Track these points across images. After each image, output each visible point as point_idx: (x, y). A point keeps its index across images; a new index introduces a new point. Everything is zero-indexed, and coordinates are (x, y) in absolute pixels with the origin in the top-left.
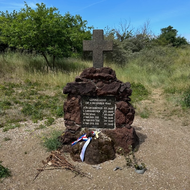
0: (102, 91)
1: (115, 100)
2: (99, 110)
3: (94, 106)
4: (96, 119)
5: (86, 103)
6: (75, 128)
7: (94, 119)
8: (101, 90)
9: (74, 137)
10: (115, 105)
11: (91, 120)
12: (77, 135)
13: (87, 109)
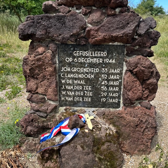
0: (100, 34)
1: (125, 53)
2: (93, 73)
3: (82, 65)
4: (86, 92)
5: (68, 60)
6: (46, 108)
7: (82, 90)
8: (97, 31)
9: (45, 124)
10: (124, 63)
11: (77, 93)
12: (50, 121)
13: (68, 73)
